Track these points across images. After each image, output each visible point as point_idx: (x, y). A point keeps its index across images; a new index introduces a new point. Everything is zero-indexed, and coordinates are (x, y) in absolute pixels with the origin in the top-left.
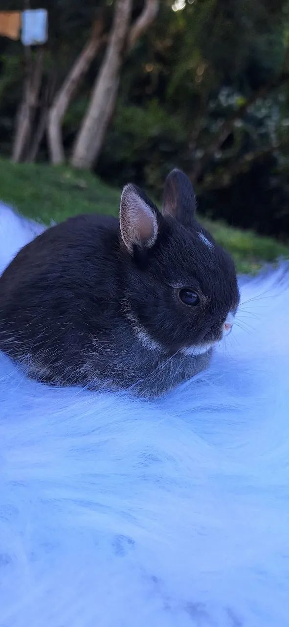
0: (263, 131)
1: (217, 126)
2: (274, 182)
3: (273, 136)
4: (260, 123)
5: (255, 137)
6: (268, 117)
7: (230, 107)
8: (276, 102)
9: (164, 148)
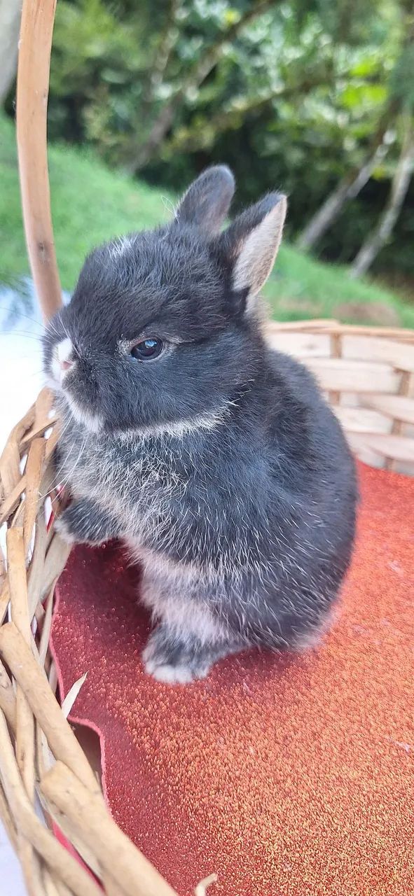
0: (259, 62)
1: (191, 49)
2: (273, 145)
3: (274, 73)
4: (254, 51)
5: (247, 72)
6: (265, 41)
7: (211, 22)
8: (279, 18)
9: (110, 77)
